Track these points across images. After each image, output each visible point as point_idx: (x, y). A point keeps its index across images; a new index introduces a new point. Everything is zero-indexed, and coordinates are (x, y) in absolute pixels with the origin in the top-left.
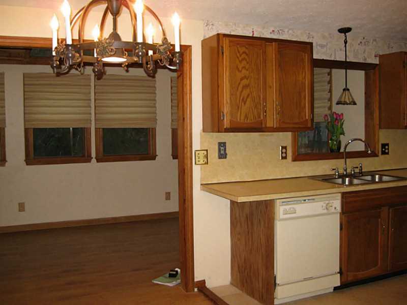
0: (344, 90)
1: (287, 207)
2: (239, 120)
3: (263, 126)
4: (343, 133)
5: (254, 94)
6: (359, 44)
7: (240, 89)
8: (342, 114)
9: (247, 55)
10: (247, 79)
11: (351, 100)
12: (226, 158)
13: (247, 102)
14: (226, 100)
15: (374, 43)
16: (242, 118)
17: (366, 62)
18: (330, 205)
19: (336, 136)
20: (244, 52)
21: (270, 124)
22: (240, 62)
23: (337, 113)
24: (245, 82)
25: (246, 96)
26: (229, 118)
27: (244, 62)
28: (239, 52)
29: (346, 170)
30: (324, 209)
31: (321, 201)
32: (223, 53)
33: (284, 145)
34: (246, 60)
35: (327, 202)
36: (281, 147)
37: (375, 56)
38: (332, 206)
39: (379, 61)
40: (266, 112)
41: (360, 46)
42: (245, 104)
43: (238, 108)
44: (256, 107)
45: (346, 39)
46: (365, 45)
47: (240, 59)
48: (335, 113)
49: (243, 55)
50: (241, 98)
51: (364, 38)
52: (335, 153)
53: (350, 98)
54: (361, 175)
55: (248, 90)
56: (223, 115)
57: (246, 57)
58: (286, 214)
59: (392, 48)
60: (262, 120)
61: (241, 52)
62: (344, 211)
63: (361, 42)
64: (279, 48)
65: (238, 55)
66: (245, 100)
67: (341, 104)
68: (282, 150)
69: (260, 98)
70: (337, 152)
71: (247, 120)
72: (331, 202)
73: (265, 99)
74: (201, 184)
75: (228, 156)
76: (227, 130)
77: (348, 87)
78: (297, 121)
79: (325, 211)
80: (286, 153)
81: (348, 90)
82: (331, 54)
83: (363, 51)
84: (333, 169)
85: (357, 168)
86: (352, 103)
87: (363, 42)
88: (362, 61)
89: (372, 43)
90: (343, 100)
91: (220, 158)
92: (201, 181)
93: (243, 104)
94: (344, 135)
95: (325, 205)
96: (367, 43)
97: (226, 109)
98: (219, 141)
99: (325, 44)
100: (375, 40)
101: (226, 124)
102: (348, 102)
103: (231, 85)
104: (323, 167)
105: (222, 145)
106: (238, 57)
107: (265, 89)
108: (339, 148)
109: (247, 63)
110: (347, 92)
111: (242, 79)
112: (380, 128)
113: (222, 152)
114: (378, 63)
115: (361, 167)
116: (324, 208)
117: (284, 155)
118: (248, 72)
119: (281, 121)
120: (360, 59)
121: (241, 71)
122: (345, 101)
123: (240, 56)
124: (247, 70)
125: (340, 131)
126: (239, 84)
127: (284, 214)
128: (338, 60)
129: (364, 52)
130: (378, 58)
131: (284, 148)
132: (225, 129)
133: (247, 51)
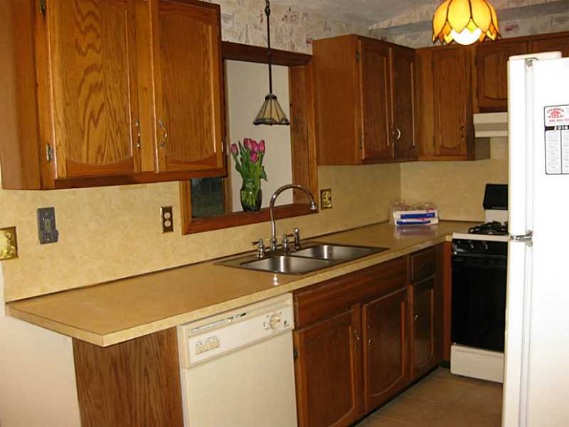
0: (267, 98)
1: (203, 338)
2: (84, 161)
3: (136, 170)
4: (264, 176)
5: (115, 103)
6: (283, 19)
7: (85, 91)
8: (263, 142)
9: (97, 19)
10: (99, 71)
11: (281, 116)
12: (56, 240)
13: (100, 120)
14: (56, 115)
15: (305, 19)
16: (92, 154)
17: (294, 51)
18: (277, 318)
19: (253, 183)
20: (90, 13)
21: (147, 166)
22: (84, 33)
23: (253, 140)
24: (94, 77)
25: (98, 107)
26: (64, 155)
27: (91, 35)
28: (79, 11)
29: (275, 242)
30: (268, 328)
31: (261, 314)
32: (44, 11)
33: (168, 205)
34: (95, 30)
35: (271, 314)
36: (161, 209)
37: (308, 42)
38: (279, 321)
39: (313, 51)
40: (139, 142)
41: (283, 22)
42: (96, 125)
43: (83, 132)
44: (118, 131)
45: (268, 7)
46: (292, 21)
47: (83, 27)
48: (250, 140)
49: (87, 20)
50: (88, 112)
51: (290, 10)
52: (254, 212)
53: (279, 112)
54: (297, 248)
55: (101, 96)
56: (51, 150)
57: (96, 25)
58: (202, 352)
59: (330, 29)
60: (132, 158)
61: (84, 12)
62: (298, 325)
63: (286, 16)
64: (160, 9)
65: (79, 18)
66: (96, 117)
67: (265, 123)
68: (164, 214)
69: (125, 110)
70: (256, 210)
71: (102, 160)
72: (278, 312)
73: (136, 116)
74: (7, 303)
75: (60, 236)
76: (61, 184)
77: (274, 93)
78: (198, 158)
79: (270, 332)
80: (171, 219)
81: (275, 98)
82: (241, 34)
83: (290, 31)
84: (255, 243)
85: (292, 235)
86: (284, 122)
87: (289, 16)
88: (287, 49)
89: (303, 19)
90: (267, 116)
91: (43, 241)
92: (5, 294)
93: (92, 124)
94: (266, 180)
95: (267, 321)
96: (294, 18)
97: (56, 136)
98: (40, 207)
99: (231, 14)
100: (305, 15)
101: (58, 168)
102: (277, 120)
103: (65, 84)
104: (237, 239)
105: (46, 215)
106: (77, 24)
107: (135, 92)
108: (259, 203)
109: (98, 36)
110: (273, 101)
111: (87, 72)
112: (318, 164)
113: (48, 228)
114: (311, 53)
115: (297, 233)
116: (266, 327)
117: (168, 224)
118: (100, 56)
119: (168, 160)
120: (285, 45)
121: (85, 55)
122: (271, 119)
123: (83, 20)
124: (98, 52)
125: (258, 173)
126: (83, 80)
127: (197, 354)
128: (251, 44)
129: (291, 34)
130: (311, 46)
131: (168, 210)
132: (56, 181)
133: (97, 12)
